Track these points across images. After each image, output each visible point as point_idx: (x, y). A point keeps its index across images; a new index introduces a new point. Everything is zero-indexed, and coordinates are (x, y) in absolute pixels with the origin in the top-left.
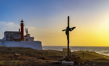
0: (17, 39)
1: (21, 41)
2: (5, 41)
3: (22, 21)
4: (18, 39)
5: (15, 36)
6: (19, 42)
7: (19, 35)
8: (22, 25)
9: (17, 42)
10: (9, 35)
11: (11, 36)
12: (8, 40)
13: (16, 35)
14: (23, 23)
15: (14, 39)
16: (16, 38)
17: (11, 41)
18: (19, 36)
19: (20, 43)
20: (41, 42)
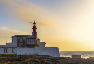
0: (30, 45)
1: (35, 47)
2: (16, 47)
3: (34, 23)
4: (32, 45)
5: (29, 41)
6: (33, 48)
7: (33, 39)
8: (34, 28)
9: (30, 48)
10: (21, 40)
11: (23, 41)
12: (19, 46)
13: (30, 39)
14: (35, 25)
15: (26, 45)
16: (29, 43)
17: (23, 47)
18: (33, 41)
19: (34, 50)
20: (58, 48)
